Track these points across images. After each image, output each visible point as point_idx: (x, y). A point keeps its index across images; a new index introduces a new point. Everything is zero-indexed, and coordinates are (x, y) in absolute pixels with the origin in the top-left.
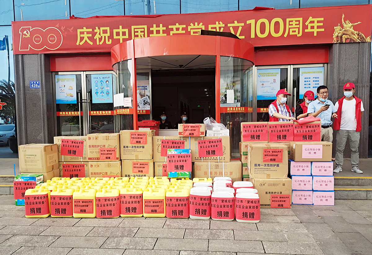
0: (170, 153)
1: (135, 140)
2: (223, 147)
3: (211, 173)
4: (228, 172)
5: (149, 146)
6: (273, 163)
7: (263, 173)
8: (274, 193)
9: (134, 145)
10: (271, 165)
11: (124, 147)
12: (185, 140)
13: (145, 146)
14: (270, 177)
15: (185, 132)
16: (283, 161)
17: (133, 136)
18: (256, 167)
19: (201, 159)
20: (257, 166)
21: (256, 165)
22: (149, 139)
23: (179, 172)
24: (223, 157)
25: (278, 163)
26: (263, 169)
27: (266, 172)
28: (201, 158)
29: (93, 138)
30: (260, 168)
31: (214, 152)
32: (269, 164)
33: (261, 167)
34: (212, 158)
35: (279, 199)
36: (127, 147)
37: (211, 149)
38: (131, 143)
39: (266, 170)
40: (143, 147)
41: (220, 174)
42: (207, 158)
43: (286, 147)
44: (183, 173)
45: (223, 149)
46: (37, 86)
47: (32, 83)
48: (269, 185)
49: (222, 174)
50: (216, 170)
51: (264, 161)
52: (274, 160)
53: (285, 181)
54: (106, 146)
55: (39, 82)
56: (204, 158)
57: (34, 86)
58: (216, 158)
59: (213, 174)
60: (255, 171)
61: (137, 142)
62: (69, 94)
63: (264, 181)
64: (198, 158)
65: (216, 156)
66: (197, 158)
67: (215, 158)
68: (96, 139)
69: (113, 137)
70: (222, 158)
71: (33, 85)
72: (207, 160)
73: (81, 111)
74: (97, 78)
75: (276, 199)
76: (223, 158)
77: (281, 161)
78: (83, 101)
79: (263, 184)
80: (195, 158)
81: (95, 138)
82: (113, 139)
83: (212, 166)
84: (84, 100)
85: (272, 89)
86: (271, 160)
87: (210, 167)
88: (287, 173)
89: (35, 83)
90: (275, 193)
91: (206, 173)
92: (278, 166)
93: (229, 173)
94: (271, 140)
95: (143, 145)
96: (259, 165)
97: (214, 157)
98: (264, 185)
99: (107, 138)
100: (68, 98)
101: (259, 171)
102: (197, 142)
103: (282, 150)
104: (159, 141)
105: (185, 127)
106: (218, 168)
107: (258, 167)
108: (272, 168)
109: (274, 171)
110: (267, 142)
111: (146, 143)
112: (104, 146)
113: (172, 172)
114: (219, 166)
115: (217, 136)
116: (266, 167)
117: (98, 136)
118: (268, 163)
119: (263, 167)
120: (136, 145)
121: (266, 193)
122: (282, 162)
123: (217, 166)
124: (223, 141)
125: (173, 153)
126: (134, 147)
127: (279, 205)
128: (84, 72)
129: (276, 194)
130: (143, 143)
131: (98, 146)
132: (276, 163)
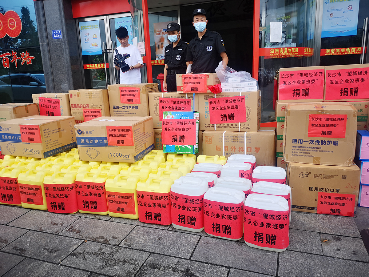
0: (166, 118)
1: (127, 98)
2: (246, 109)
3: (226, 148)
4: (252, 148)
5: (143, 106)
6: (326, 139)
7: (307, 155)
8: (324, 190)
9: (125, 105)
10: (323, 142)
11: (114, 107)
12: (191, 99)
13: (139, 106)
14: (319, 162)
15: (186, 86)
16: (346, 136)
17: (123, 93)
18: (295, 145)
19: (214, 127)
20: (297, 142)
21: (294, 141)
22: (143, 97)
23: (179, 145)
24: (246, 124)
25: (336, 139)
26: (308, 149)
27: (312, 153)
28: (213, 125)
29: (75, 95)
30: (301, 147)
31: (232, 117)
32: (319, 141)
33: (304, 144)
34: (230, 124)
35: (333, 200)
36: (118, 107)
37: (228, 112)
38: (122, 103)
39: (313, 149)
40: (137, 108)
41: (239, 150)
42: (222, 125)
43: (354, 112)
44: (184, 147)
45: (247, 111)
46: (59, 35)
47: (54, 33)
48: (315, 177)
49: (243, 151)
50: (234, 144)
51: (310, 135)
52: (330, 133)
53: (348, 171)
54: (90, 106)
55: (60, 31)
56: (219, 125)
57: (56, 36)
58: (236, 125)
59: (230, 149)
60: (294, 151)
61: (129, 101)
62: (94, 44)
63: (307, 169)
64: (209, 125)
65: (236, 122)
66: (207, 125)
67: (234, 126)
68: (78, 96)
69: (96, 94)
70: (244, 125)
71: (55, 34)
72: (222, 128)
73: (106, 63)
74: (121, 22)
75: (327, 200)
76: (246, 126)
77: (342, 135)
78: (108, 51)
79: (305, 174)
80: (206, 124)
81: (76, 95)
82: (96, 96)
83: (228, 138)
84: (109, 49)
85: (345, 21)
86: (324, 133)
87: (225, 139)
88: (353, 156)
89: (57, 32)
90: (327, 190)
91: (219, 148)
92: (336, 143)
93: (253, 150)
94: (330, 97)
95: (136, 105)
96: (301, 141)
97: (232, 124)
98: (307, 175)
99: (90, 96)
100: (93, 48)
101: (300, 151)
102: (207, 101)
103: (346, 116)
104: (157, 99)
105: (185, 79)
106: (237, 141)
107: (299, 145)
108: (324, 147)
109: (328, 152)
110: (322, 100)
111: (139, 103)
112: (88, 105)
113: (169, 145)
114: (239, 138)
115: (238, 91)
116: (312, 145)
117: (80, 92)
118: (318, 139)
119: (307, 145)
120: (128, 105)
121: (311, 189)
122: (344, 137)
123: (235, 138)
124: (246, 100)
125: (171, 118)
126: (125, 108)
127: (333, 210)
128: (107, 16)
129: (329, 192)
130: (136, 103)
131: (81, 106)
132: (333, 139)
